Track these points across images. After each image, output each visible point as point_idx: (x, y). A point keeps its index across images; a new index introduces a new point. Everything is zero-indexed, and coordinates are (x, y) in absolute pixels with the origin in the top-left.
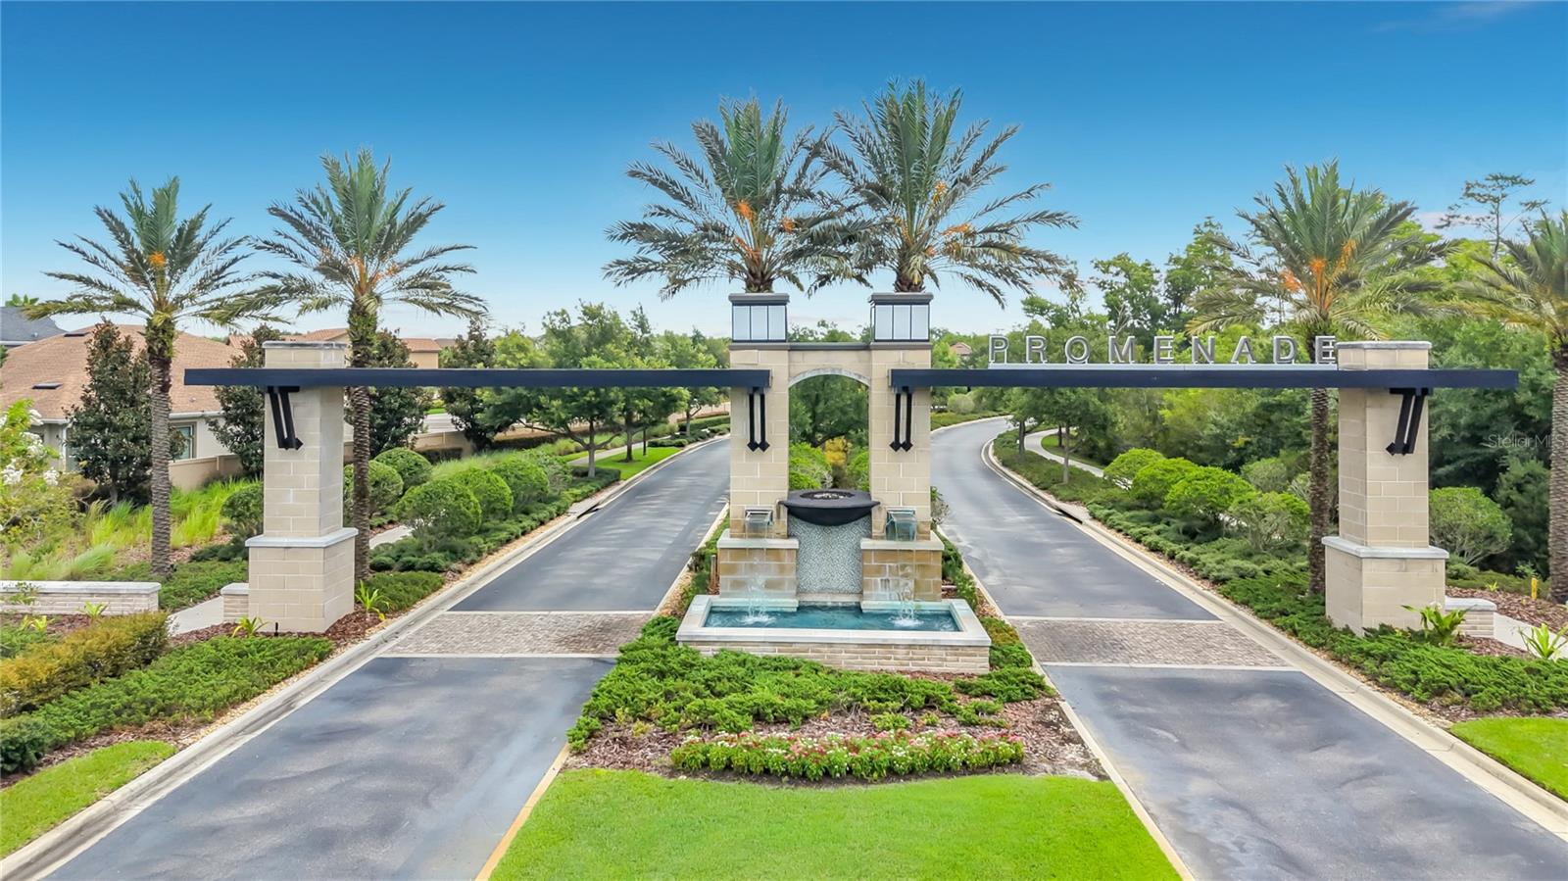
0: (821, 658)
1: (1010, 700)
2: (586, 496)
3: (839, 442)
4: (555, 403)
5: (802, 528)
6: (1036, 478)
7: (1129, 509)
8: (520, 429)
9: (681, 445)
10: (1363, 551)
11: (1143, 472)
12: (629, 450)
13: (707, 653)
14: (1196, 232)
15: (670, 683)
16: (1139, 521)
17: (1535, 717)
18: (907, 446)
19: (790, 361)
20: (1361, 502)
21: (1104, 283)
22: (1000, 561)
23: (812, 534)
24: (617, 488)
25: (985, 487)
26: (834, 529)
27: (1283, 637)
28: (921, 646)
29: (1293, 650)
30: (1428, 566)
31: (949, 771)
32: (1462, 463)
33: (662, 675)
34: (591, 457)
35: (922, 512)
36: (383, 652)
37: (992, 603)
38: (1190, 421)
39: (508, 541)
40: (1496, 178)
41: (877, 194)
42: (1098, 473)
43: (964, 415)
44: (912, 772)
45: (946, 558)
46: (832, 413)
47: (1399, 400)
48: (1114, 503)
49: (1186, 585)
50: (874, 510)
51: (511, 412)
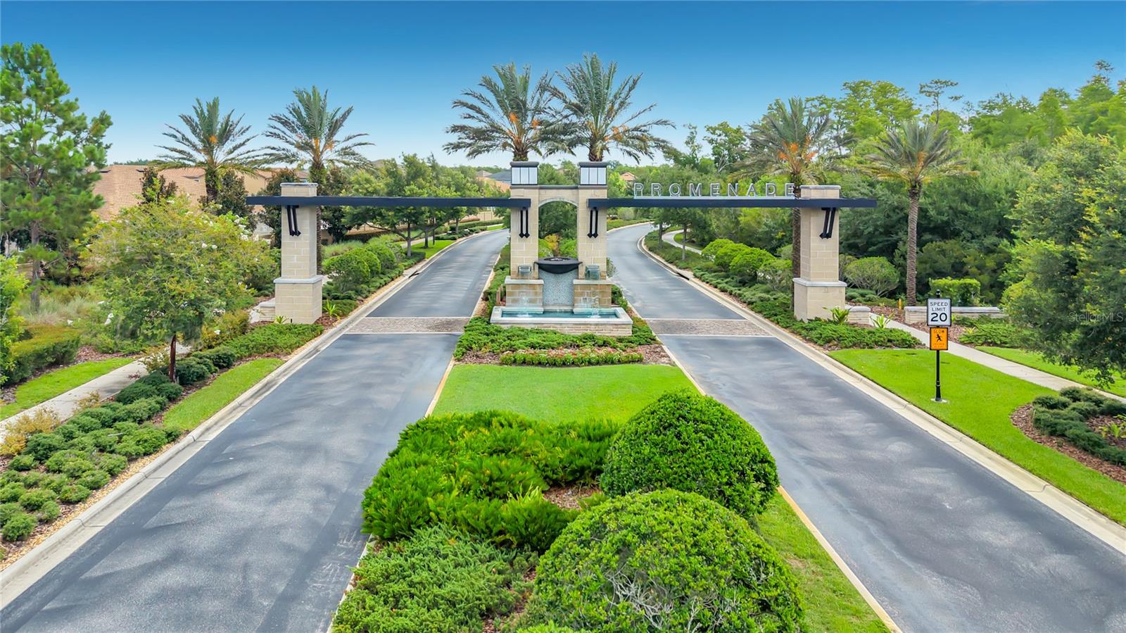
0: (558, 329)
1: (640, 344)
2: (410, 267)
3: (554, 237)
4: (390, 213)
5: (545, 274)
6: (667, 257)
7: (715, 272)
8: (367, 228)
9: (455, 239)
10: (808, 283)
11: (721, 251)
12: (426, 241)
13: (505, 327)
14: (769, 109)
15: (492, 337)
16: (719, 277)
17: (866, 349)
18: (596, 235)
19: (539, 194)
20: (808, 261)
21: (713, 140)
22: (642, 297)
23: (551, 278)
24: (424, 263)
25: (636, 261)
26: (561, 275)
27: (773, 325)
28: (602, 324)
29: (775, 330)
30: (838, 290)
31: (613, 363)
32: (880, 245)
33: (488, 335)
34: (409, 244)
35: (603, 267)
36: (345, 332)
37: (636, 312)
38: (754, 225)
39: (379, 288)
40: (936, 82)
41: (578, 110)
42: (700, 252)
43: (628, 221)
44: (598, 363)
45: (614, 293)
46: (551, 220)
47: (824, 213)
48: (708, 270)
49: (735, 306)
50: (580, 266)
51: (360, 219)
